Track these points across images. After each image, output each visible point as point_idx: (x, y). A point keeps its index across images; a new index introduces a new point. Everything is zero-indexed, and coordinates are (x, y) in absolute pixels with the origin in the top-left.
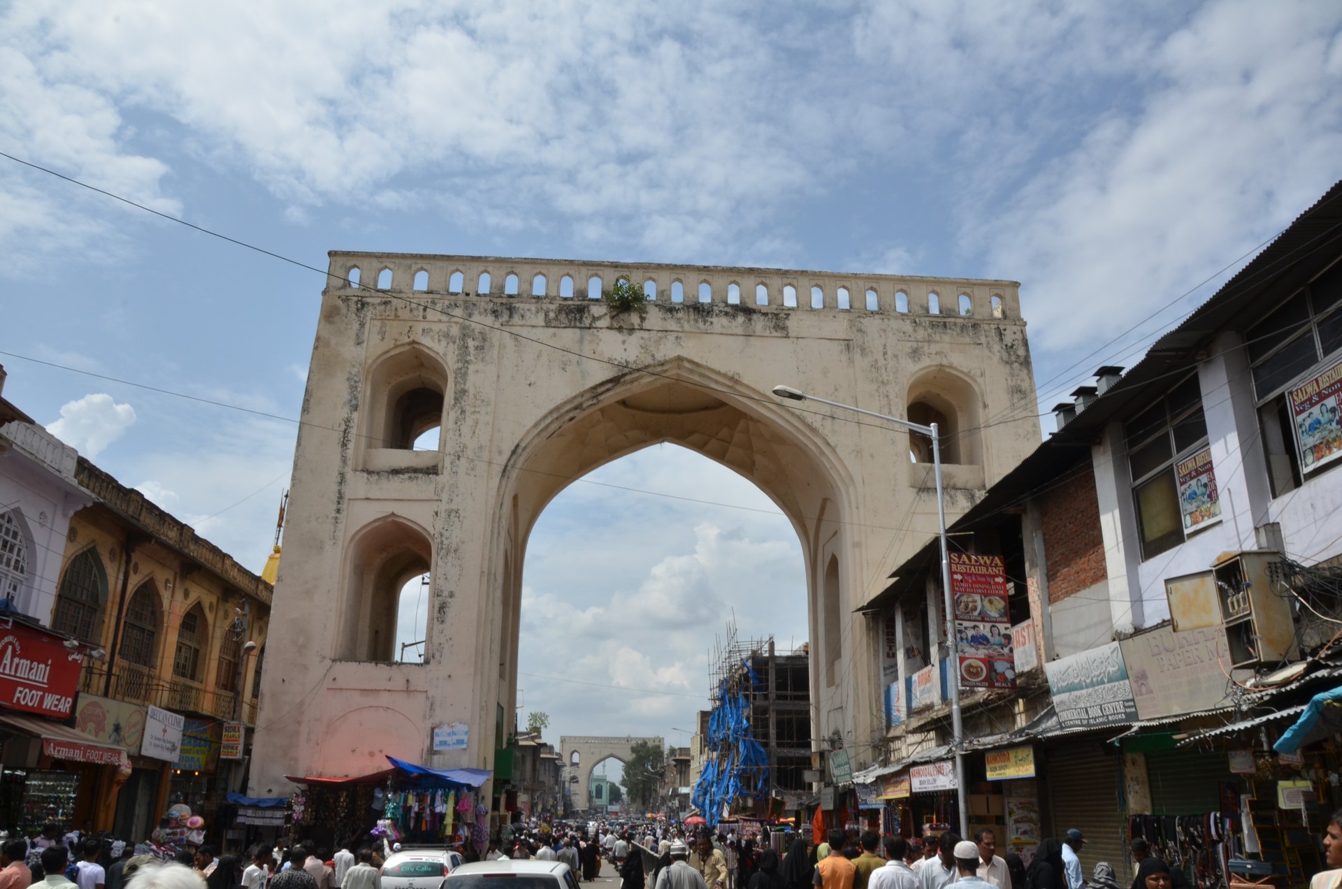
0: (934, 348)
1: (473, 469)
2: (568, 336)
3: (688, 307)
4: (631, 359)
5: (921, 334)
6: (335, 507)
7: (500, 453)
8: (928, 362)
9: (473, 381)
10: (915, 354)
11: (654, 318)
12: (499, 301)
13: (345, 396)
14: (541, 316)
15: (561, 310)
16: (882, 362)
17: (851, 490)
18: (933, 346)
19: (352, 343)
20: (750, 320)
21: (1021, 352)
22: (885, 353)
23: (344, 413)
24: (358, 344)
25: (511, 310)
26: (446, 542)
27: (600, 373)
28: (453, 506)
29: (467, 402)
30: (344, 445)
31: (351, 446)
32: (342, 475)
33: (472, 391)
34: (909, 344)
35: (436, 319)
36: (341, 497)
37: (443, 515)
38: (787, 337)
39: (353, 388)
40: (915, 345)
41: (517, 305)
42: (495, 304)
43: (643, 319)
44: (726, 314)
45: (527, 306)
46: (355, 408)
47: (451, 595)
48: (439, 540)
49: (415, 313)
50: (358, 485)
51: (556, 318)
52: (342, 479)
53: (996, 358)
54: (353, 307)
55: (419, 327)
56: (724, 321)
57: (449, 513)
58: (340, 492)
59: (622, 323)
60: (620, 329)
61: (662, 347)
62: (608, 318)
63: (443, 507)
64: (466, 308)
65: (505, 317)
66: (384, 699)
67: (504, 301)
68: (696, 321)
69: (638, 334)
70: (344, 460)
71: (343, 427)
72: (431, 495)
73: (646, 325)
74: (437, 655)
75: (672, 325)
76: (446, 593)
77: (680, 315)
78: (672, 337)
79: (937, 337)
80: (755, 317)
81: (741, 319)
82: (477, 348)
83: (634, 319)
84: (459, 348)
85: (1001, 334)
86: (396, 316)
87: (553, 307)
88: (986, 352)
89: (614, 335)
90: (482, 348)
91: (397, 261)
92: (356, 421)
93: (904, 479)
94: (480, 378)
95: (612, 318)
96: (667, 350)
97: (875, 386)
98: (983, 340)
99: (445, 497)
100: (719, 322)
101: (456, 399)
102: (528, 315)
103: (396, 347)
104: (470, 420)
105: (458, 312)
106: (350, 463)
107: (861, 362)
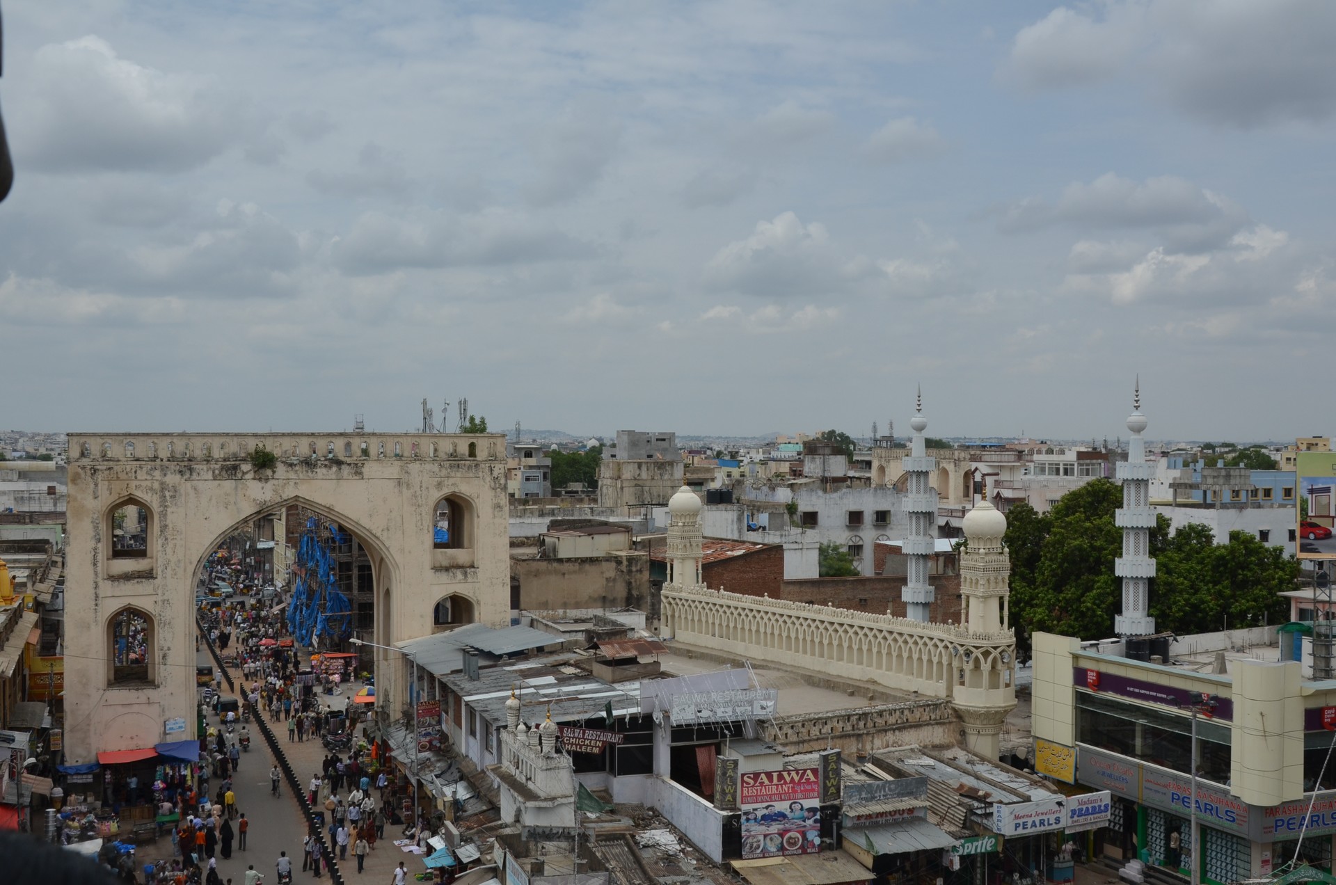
0: (451, 481)
1: (175, 574)
2: (228, 485)
3: (302, 462)
4: (268, 499)
5: (444, 472)
6: (94, 603)
7: (191, 563)
8: (446, 491)
9: (171, 519)
10: (439, 485)
11: (281, 470)
12: (183, 464)
13: (92, 533)
14: (210, 473)
15: (222, 468)
16: (419, 493)
17: (397, 572)
18: (450, 479)
19: (91, 497)
20: (340, 469)
21: (503, 481)
22: (421, 487)
23: (92, 544)
24: (96, 498)
25: (191, 470)
26: (163, 619)
27: (248, 510)
28: (166, 598)
29: (168, 533)
30: (95, 564)
31: (99, 565)
32: (96, 583)
33: (170, 526)
34: (436, 479)
35: (143, 478)
36: (97, 597)
37: (160, 603)
38: (362, 479)
39: (96, 528)
40: (439, 479)
41: (195, 466)
42: (180, 466)
43: (274, 472)
44: (326, 466)
45: (201, 467)
46: (99, 540)
47: (169, 649)
48: (159, 618)
49: (130, 475)
50: (107, 588)
51: (220, 474)
52: (96, 585)
53: (487, 486)
54: (89, 473)
55: (133, 484)
56: (324, 470)
57: (163, 602)
58: (96, 593)
59: (261, 476)
60: (260, 479)
61: (286, 490)
62: (252, 472)
63: (159, 598)
64: (162, 470)
65: (188, 475)
66: (136, 708)
67: (186, 464)
68: (307, 472)
69: (271, 482)
70: (96, 574)
71: (93, 553)
72: (151, 592)
73: (276, 476)
74: (164, 683)
75: (292, 475)
76: (166, 648)
77: (297, 468)
78: (292, 483)
79: (453, 475)
80: (343, 467)
81: (334, 469)
82: (171, 497)
83: (269, 472)
84: (160, 498)
85: (492, 470)
86: (118, 478)
87: (217, 466)
88: (482, 483)
89: (256, 482)
90: (175, 497)
91: (113, 438)
92: (100, 549)
93: (427, 565)
94: (175, 516)
95: (255, 472)
96: (289, 492)
97: (414, 508)
98: (481, 474)
99: (160, 592)
100: (321, 472)
101: (161, 531)
102: (202, 473)
103: (120, 498)
104: (171, 545)
105: (157, 474)
106: (100, 575)
107: (407, 493)
